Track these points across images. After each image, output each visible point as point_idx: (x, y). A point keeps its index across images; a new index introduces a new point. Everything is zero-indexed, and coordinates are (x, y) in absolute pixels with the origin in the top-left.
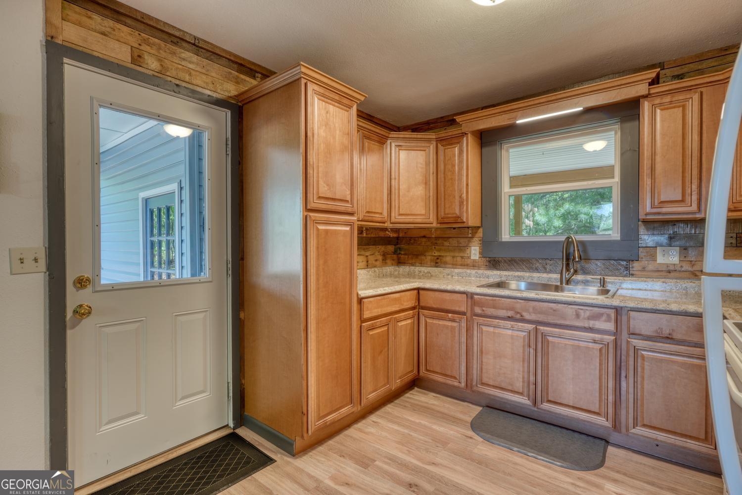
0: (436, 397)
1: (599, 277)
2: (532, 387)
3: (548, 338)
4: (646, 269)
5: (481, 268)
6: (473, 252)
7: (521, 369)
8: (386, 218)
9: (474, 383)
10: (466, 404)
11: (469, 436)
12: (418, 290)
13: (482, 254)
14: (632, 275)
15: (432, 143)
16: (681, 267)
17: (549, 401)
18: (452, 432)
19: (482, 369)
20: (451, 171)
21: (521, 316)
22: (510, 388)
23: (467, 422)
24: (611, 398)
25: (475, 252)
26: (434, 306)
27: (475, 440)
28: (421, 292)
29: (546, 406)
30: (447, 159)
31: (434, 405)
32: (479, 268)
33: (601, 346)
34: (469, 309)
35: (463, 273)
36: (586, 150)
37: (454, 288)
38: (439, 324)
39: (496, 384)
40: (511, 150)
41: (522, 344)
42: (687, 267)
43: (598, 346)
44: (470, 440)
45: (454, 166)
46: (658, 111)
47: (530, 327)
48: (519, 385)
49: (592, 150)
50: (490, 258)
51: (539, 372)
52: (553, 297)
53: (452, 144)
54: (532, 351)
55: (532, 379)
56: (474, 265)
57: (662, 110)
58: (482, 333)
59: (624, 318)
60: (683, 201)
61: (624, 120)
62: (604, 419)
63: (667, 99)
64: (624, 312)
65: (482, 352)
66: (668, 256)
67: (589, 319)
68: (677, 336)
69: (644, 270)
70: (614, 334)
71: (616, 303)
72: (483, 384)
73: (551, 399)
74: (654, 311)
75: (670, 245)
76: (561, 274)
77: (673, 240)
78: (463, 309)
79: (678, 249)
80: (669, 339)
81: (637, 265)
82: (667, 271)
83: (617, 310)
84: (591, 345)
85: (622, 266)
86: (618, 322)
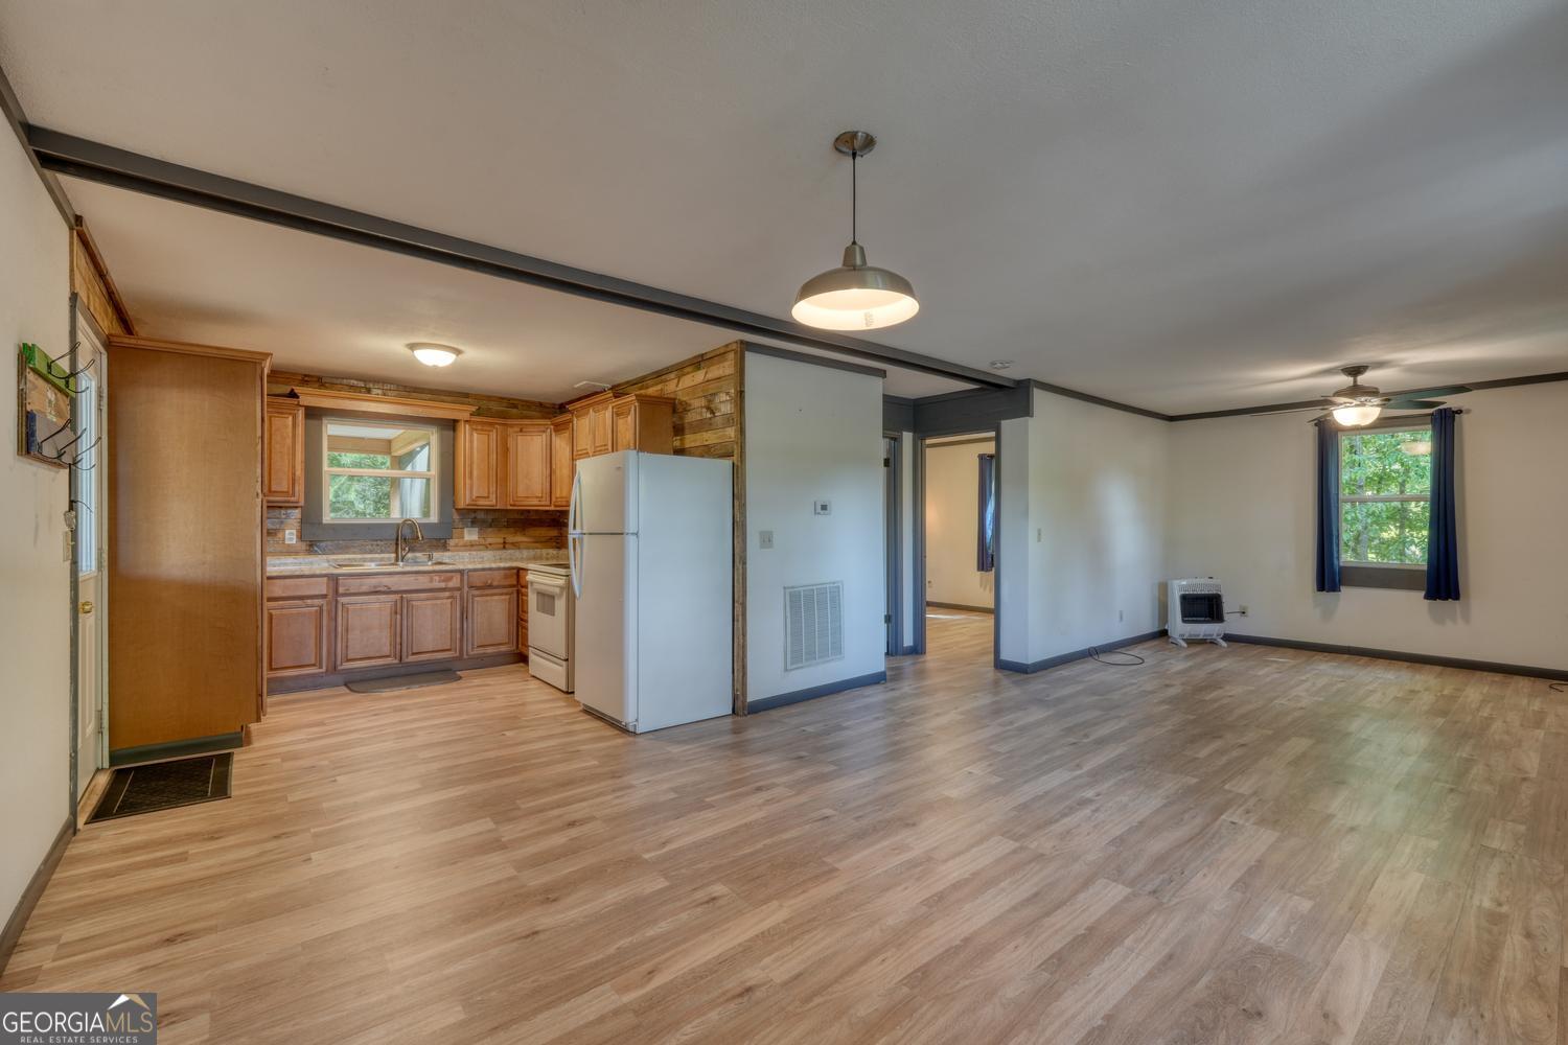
1: (426, 553)
2: (398, 647)
3: (412, 602)
4: (458, 545)
5: (300, 554)
6: (287, 536)
7: (389, 635)
9: (339, 662)
10: (323, 688)
13: (301, 537)
14: (449, 549)
16: (479, 542)
17: (413, 654)
19: (347, 647)
21: (387, 589)
22: (378, 655)
23: (343, 693)
24: (458, 636)
25: (290, 536)
29: (412, 659)
30: (273, 428)
32: (297, 553)
33: (452, 600)
34: (331, 591)
37: (310, 572)
38: (292, 613)
39: (363, 656)
40: (329, 426)
41: (389, 613)
42: (482, 541)
43: (450, 600)
46: (475, 435)
47: (397, 597)
48: (386, 650)
50: (312, 543)
51: (405, 632)
53: (282, 413)
54: (399, 617)
55: (398, 640)
56: (290, 551)
57: (477, 433)
58: (348, 612)
59: (466, 577)
60: (488, 497)
61: (442, 428)
62: (453, 652)
63: (481, 428)
64: (464, 573)
65: (347, 630)
66: (471, 535)
67: (443, 581)
68: (495, 583)
69: (456, 546)
70: (459, 589)
71: (461, 567)
72: (348, 660)
73: (414, 651)
74: (483, 570)
75: (472, 527)
76: (397, 552)
77: (474, 523)
78: (325, 592)
79: (477, 529)
80: (490, 586)
81: (452, 542)
82: (471, 546)
83: (461, 572)
84: (445, 601)
85: (441, 543)
86: (462, 580)
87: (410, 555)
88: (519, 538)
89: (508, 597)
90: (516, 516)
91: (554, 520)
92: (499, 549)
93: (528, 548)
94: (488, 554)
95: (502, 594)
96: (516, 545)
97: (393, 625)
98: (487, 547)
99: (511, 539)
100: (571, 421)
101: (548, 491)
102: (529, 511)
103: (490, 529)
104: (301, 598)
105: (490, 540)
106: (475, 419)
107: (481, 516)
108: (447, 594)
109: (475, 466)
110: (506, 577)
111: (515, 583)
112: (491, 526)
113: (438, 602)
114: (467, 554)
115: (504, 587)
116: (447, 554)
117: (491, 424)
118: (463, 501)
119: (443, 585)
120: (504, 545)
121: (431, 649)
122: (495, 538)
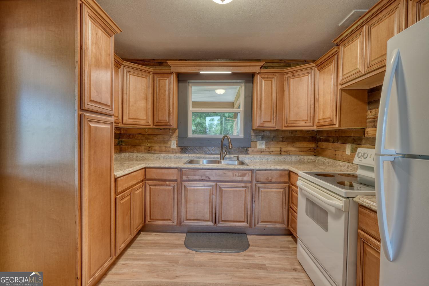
0: (157, 235)
1: (237, 156)
2: (214, 215)
3: (222, 188)
4: (254, 151)
5: (177, 153)
6: (172, 143)
7: (209, 207)
8: (120, 120)
9: (182, 221)
10: (176, 234)
11: (188, 252)
12: (145, 168)
13: (178, 145)
14: (249, 154)
15: (151, 75)
16: (266, 150)
17: (222, 221)
18: (177, 253)
19: (187, 211)
20: (163, 94)
21: (209, 178)
22: (203, 219)
23: (182, 245)
24: (249, 213)
25: (173, 143)
26: (156, 178)
27: (191, 253)
28: (147, 170)
29: (221, 224)
30: (160, 86)
31: (158, 240)
32: (176, 153)
33: (245, 189)
34: (179, 177)
35: (166, 156)
36: (216, 93)
37: (170, 166)
38: (160, 189)
39: (195, 218)
40: (193, 87)
41: (209, 194)
42: (267, 150)
43: (244, 189)
44: (189, 255)
45: (165, 91)
46: (263, 81)
47: (214, 184)
48: (207, 216)
49: (219, 94)
50: (182, 147)
51: (218, 206)
52: (225, 167)
53: (164, 77)
54: (214, 196)
55: (214, 211)
56: (173, 152)
57: (264, 80)
58: (187, 191)
59: (254, 174)
60: (270, 122)
61: (246, 82)
62: (246, 224)
63: (266, 76)
64: (254, 172)
65: (187, 202)
66: (261, 145)
67: (240, 176)
68: (273, 180)
69: (253, 151)
70: (251, 182)
71: (252, 168)
72: (187, 220)
73: (223, 219)
74: (266, 170)
75: (262, 140)
76: (220, 155)
77: (263, 138)
78: (175, 178)
79: (264, 142)
80: (270, 182)
81: (250, 150)
82: (261, 152)
83: (252, 171)
84: (241, 189)
85: (245, 150)
86: (252, 177)
87: (227, 156)
88: (290, 148)
89: (282, 190)
90: (289, 135)
91: (312, 137)
92: (277, 155)
93: (295, 155)
94: (271, 158)
95: (277, 188)
96: (287, 153)
97: (211, 202)
98: (270, 153)
99: (284, 148)
100: (337, 53)
101: (312, 115)
102: (296, 131)
103: (272, 142)
104: (165, 180)
105: (272, 149)
106: (264, 71)
107: (267, 134)
108: (243, 184)
109: (263, 102)
110: (281, 176)
111: (287, 180)
112: (273, 140)
113: (238, 189)
114: (258, 157)
115: (280, 183)
116: (248, 156)
117: (273, 74)
118: (257, 124)
119: (240, 179)
120: (281, 153)
121: (232, 220)
122: (275, 148)
